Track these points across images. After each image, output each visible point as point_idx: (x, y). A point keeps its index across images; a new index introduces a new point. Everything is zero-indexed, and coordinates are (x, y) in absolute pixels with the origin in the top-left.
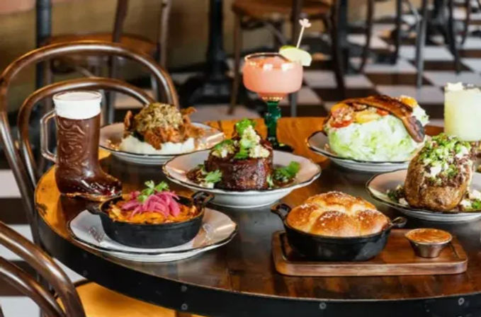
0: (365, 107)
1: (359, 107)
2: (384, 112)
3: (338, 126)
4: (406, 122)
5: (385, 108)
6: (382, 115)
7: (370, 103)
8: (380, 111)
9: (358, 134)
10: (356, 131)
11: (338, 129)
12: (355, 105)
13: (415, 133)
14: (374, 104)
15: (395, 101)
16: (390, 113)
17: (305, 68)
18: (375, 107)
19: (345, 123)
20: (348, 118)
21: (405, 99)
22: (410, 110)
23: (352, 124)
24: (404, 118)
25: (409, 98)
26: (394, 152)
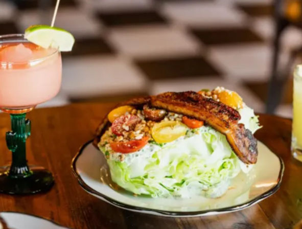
0: (162, 112)
1: (153, 113)
2: (194, 122)
3: (124, 150)
4: (232, 138)
5: (197, 115)
6: (192, 127)
7: (170, 107)
8: (189, 121)
9: (158, 162)
10: (154, 156)
11: (124, 156)
12: (145, 108)
13: (243, 151)
14: (178, 109)
15: (209, 101)
16: (206, 124)
17: (64, 55)
18: (179, 113)
19: (135, 145)
20: (138, 135)
21: (223, 93)
22: (234, 115)
23: (147, 147)
24: (227, 131)
25: (230, 93)
26: (212, 181)
